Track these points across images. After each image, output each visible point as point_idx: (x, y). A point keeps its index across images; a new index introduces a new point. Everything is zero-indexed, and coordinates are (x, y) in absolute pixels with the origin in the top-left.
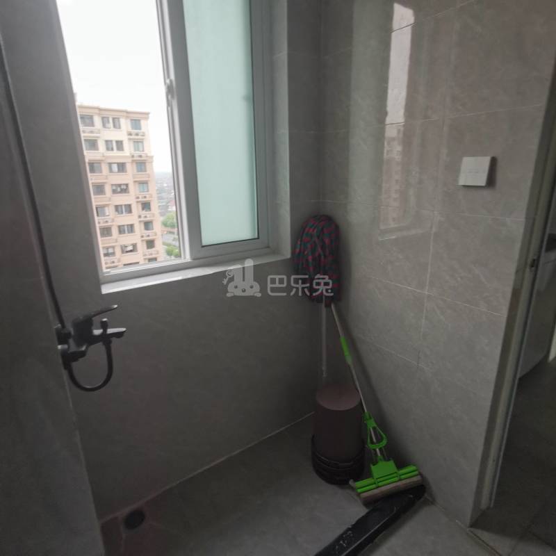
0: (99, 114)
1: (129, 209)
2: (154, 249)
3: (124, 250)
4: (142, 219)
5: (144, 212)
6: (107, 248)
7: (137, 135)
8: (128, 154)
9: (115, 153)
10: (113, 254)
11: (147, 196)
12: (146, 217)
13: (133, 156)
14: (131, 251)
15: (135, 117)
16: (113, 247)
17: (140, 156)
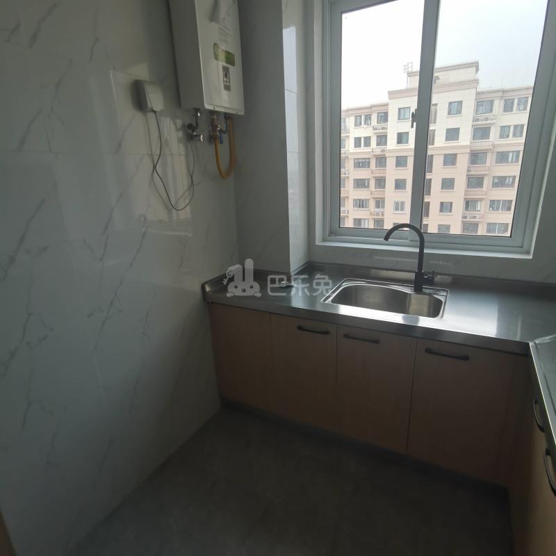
0: (502, 97)
9: (510, 140)
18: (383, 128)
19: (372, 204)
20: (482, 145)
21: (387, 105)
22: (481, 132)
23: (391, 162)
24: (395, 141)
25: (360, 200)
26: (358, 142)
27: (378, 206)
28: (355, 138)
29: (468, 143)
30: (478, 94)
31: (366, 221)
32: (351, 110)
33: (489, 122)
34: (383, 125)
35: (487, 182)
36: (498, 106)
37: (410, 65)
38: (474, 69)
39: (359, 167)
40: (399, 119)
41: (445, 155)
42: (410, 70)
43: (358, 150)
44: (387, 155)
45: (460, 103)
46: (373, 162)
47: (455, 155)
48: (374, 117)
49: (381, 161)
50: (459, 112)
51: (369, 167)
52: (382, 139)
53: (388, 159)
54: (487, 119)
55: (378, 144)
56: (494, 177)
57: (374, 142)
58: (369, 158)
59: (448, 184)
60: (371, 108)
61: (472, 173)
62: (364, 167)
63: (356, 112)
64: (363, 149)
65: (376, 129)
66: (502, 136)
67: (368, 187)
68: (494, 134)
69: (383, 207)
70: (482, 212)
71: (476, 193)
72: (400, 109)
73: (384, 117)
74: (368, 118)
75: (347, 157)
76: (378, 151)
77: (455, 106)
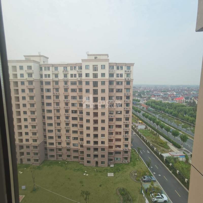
0: (116, 65)
1: (121, 98)
2: (128, 114)
3: (117, 113)
4: (126, 102)
5: (127, 100)
6: (111, 111)
7: (128, 71)
8: (124, 78)
9: (120, 78)
10: (113, 114)
11: (129, 94)
12: (127, 101)
13: (126, 79)
14: (119, 113)
15: (128, 65)
16: (113, 111)
17: (128, 79)
18: (80, 71)
19: (78, 98)
20: (112, 79)
21: (81, 64)
22: (111, 75)
23: (84, 83)
24: (85, 76)
25: (73, 96)
26: (72, 75)
27: (80, 99)
28: (71, 74)
29: (108, 78)
30: (109, 63)
31: (76, 104)
32: (69, 64)
33: (113, 72)
34: (81, 70)
35: (115, 91)
36: (115, 68)
37: (88, 52)
38: (107, 56)
39: (72, 84)
40: (86, 69)
41: (101, 81)
42: (88, 54)
43: (72, 78)
44: (82, 81)
45: (104, 65)
46: (78, 83)
47: (104, 82)
48: (77, 67)
49: (80, 82)
50: (104, 68)
51: (76, 84)
52: (80, 75)
53: (83, 82)
54: (112, 71)
55: (79, 77)
56: (116, 89)
57: (77, 76)
58: (76, 81)
59: (103, 91)
60: (76, 64)
61: (110, 87)
62: (75, 84)
63: (71, 65)
64: (74, 78)
65: (78, 71)
66: (117, 77)
67: (76, 92)
68: (115, 76)
69: (82, 99)
70: (114, 100)
71: (112, 94)
72: (86, 66)
73: (80, 68)
74: (75, 67)
75: (68, 81)
76: (79, 79)
77: (103, 66)
